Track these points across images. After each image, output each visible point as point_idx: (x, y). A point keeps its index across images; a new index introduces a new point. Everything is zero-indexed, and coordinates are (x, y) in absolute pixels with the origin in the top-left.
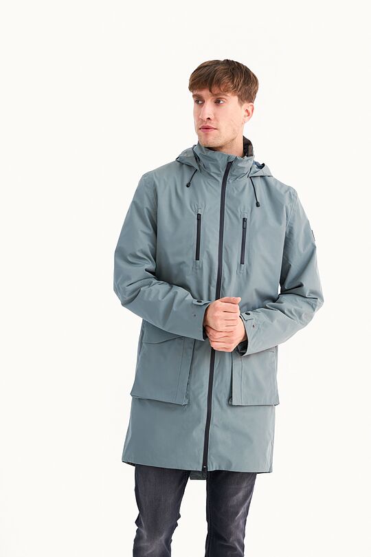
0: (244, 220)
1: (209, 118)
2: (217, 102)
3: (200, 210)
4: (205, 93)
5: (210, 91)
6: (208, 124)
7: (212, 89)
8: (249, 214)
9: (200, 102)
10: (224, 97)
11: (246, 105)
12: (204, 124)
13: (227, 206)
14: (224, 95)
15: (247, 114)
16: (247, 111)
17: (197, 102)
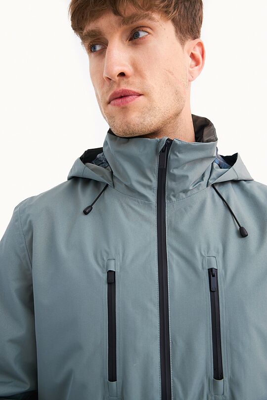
0: (212, 273)
1: (122, 74)
2: (134, 37)
3: (112, 262)
4: (106, 23)
5: (117, 13)
6: (124, 86)
7: (121, 9)
8: (220, 260)
9: (98, 48)
10: (146, 22)
11: (190, 44)
12: (115, 89)
13: (172, 246)
14: (146, 16)
15: (193, 63)
16: (193, 56)
17: (91, 49)
